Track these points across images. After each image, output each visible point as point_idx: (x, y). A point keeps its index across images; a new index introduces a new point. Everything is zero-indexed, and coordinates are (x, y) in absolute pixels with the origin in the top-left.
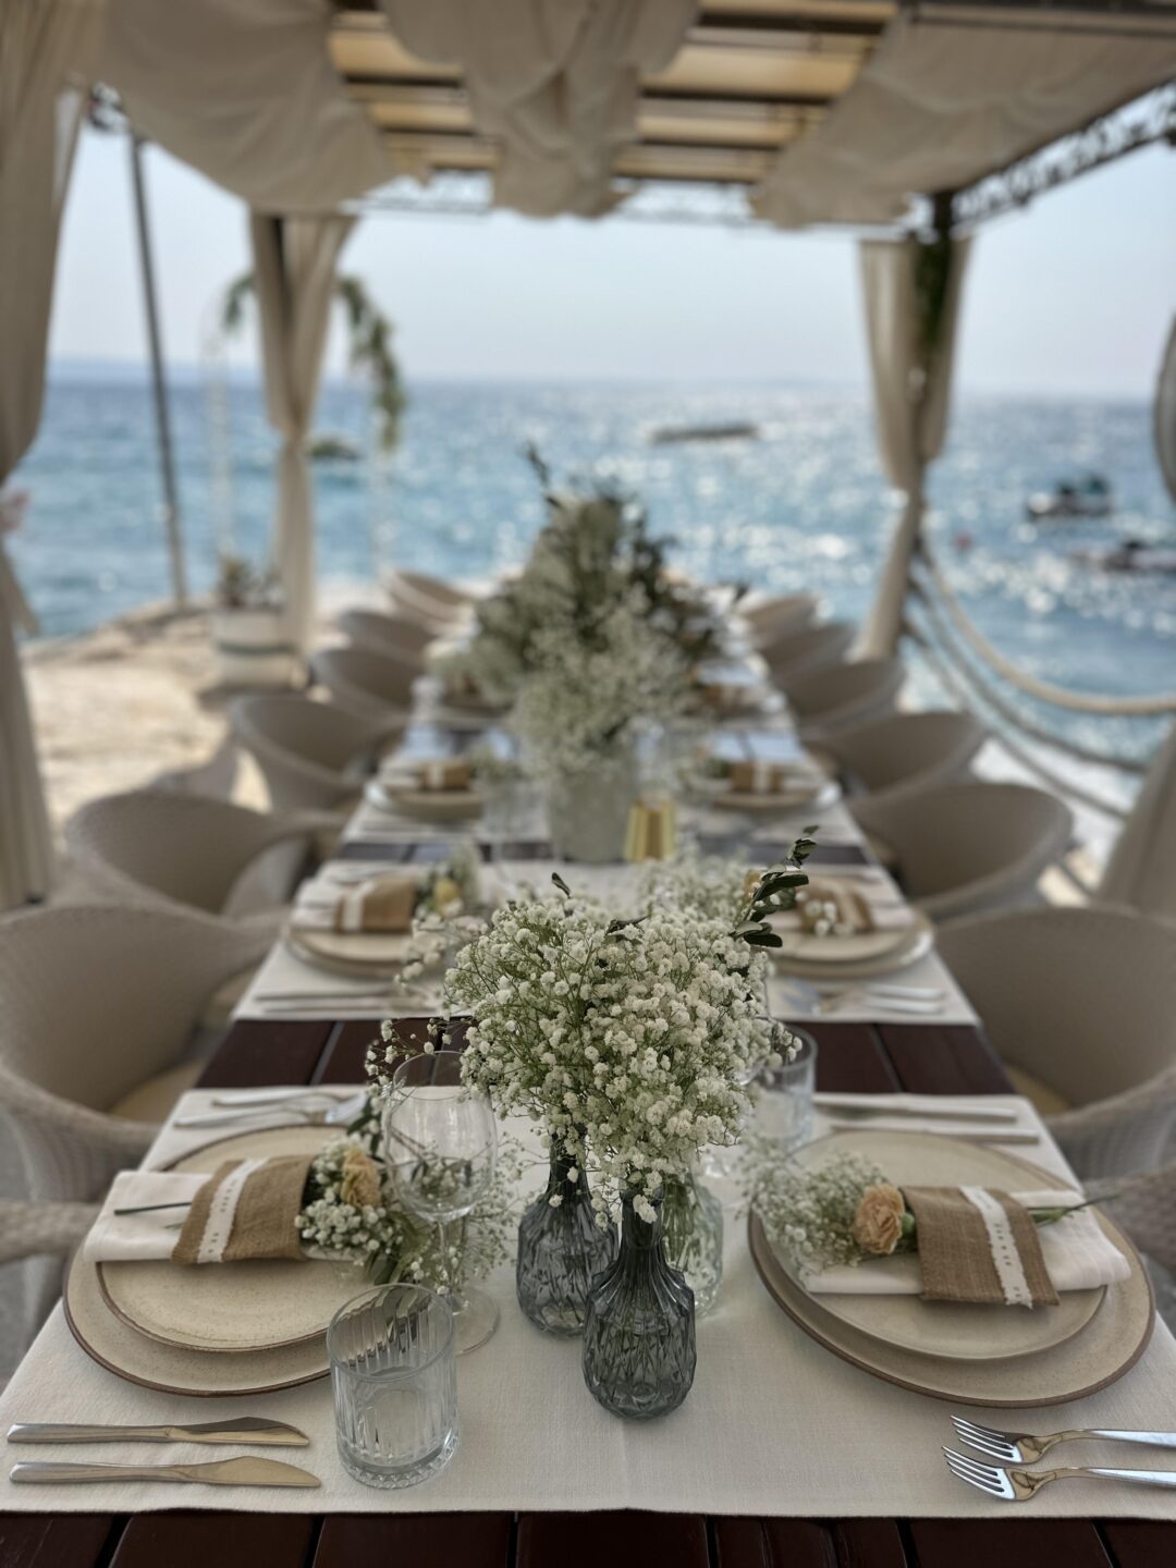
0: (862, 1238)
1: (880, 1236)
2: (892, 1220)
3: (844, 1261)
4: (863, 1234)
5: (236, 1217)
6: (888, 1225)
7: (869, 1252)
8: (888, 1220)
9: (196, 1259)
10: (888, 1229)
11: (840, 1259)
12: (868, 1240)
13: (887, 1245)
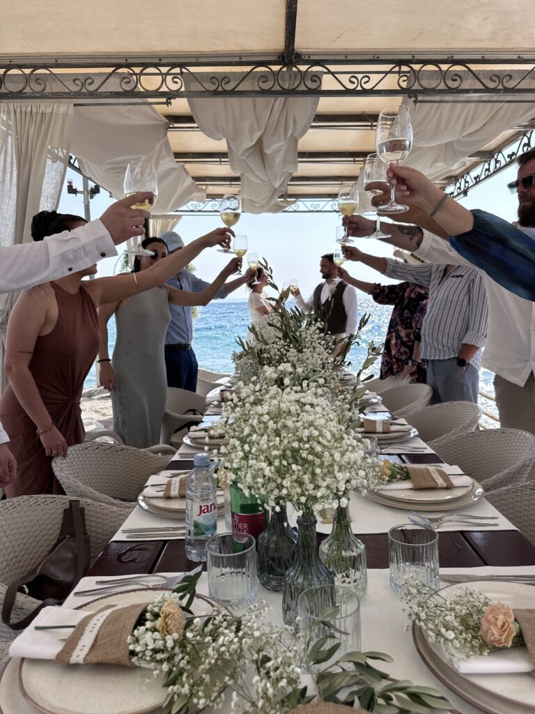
0: (488, 637)
1: (501, 635)
2: (507, 624)
3: (479, 652)
4: (489, 635)
5: (97, 636)
6: (505, 627)
7: (494, 647)
8: (504, 624)
9: (69, 661)
10: (505, 631)
11: (476, 652)
12: (492, 638)
13: (506, 641)
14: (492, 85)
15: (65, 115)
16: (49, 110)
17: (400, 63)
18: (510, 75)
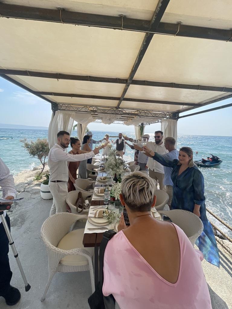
5: (98, 214)
9: (96, 217)
14: (154, 115)
15: (73, 115)
16: (70, 113)
17: (138, 110)
18: (157, 114)
